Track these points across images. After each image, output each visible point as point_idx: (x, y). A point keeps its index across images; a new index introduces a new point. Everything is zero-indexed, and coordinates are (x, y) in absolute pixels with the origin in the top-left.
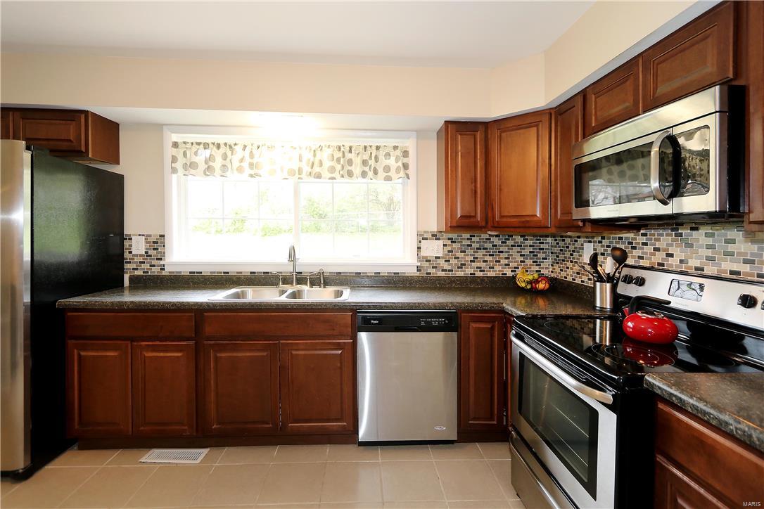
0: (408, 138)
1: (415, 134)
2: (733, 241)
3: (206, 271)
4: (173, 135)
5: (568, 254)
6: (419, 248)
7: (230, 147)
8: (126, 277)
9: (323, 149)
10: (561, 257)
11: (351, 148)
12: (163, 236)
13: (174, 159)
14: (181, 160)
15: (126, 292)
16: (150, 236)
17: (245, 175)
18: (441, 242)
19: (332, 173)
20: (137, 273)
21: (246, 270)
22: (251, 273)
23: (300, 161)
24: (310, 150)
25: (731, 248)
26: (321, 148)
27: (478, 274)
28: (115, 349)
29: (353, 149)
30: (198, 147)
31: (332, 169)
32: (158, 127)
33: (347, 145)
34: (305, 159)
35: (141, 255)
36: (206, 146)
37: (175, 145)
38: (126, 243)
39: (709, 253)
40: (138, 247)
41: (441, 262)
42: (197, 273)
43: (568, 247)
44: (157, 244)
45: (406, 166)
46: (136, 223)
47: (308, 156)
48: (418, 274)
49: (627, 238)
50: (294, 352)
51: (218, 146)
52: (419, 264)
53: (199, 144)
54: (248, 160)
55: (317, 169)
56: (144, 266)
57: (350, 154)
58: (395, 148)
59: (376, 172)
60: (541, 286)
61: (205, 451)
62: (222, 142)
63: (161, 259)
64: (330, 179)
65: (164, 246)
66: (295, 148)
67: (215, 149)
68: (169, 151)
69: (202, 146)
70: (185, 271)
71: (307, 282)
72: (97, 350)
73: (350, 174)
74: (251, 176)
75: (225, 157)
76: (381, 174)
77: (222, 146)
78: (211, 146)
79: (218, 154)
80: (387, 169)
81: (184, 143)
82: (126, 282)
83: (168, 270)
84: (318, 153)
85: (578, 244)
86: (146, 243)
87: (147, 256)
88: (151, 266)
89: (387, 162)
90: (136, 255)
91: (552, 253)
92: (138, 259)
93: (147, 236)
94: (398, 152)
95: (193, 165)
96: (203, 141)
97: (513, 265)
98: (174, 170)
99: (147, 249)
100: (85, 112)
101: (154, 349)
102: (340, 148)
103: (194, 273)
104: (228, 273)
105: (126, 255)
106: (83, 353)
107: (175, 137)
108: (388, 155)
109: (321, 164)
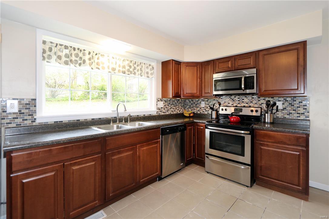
0: (154, 62)
1: (156, 61)
2: (244, 99)
3: (65, 120)
4: (44, 36)
5: (194, 105)
6: (157, 104)
7: (82, 51)
9: (125, 61)
10: (192, 106)
11: (136, 62)
12: (35, 100)
13: (44, 51)
16: (23, 99)
18: (163, 102)
19: (128, 72)
20: (12, 126)
24: (120, 60)
25: (243, 101)
27: (172, 113)
29: (136, 63)
30: (60, 47)
34: (118, 64)
35: (14, 113)
36: (66, 47)
37: (44, 42)
39: (239, 102)
41: (163, 109)
42: (59, 122)
43: (195, 103)
44: (30, 105)
48: (157, 114)
49: (216, 100)
51: (74, 49)
52: (157, 111)
53: (61, 45)
56: (17, 120)
57: (135, 65)
58: (150, 65)
60: (192, 115)
62: (76, 47)
63: (32, 115)
64: (127, 74)
65: (35, 106)
67: (72, 50)
68: (40, 46)
69: (63, 47)
70: (51, 121)
75: (77, 56)
77: (76, 49)
78: (69, 48)
79: (74, 53)
80: (147, 73)
81: (51, 43)
83: (38, 121)
85: (199, 102)
86: (20, 104)
87: (20, 113)
88: (23, 120)
89: (147, 70)
90: (10, 113)
91: (188, 105)
92: (11, 116)
93: (20, 99)
94: (151, 67)
95: (60, 57)
96: (64, 44)
97: (180, 109)
98: (44, 58)
99: (19, 109)
101: (80, 163)
103: (57, 122)
104: (79, 120)
106: (25, 181)
107: (45, 38)
108: (148, 67)
109: (125, 67)
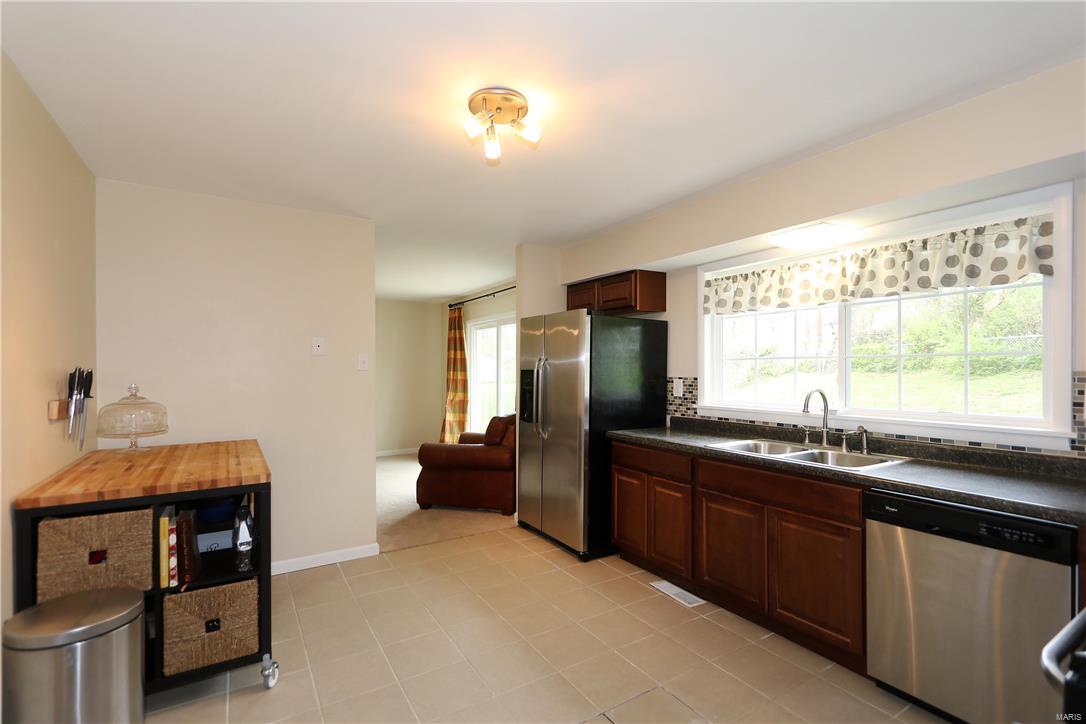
0: (1053, 198)
3: (733, 417)
4: (706, 274)
6: (1078, 405)
7: (759, 275)
8: (668, 418)
9: (878, 253)
11: (925, 242)
12: (696, 379)
13: (707, 299)
14: (713, 299)
15: (668, 432)
16: (687, 379)
17: (772, 307)
19: (891, 286)
20: (678, 415)
21: (773, 421)
22: (778, 424)
23: (844, 275)
24: (857, 259)
26: (874, 253)
28: (638, 478)
29: (929, 244)
30: (727, 281)
31: (892, 281)
32: (692, 270)
33: (918, 239)
34: (849, 273)
35: (680, 398)
36: (735, 279)
37: (708, 284)
38: (670, 385)
40: (678, 389)
42: (724, 419)
44: (692, 386)
45: (1043, 253)
46: (676, 368)
47: (853, 268)
48: (1075, 454)
50: (784, 524)
51: (746, 277)
52: (1075, 436)
53: (728, 278)
54: (776, 286)
55: (866, 284)
56: (683, 408)
57: (925, 253)
58: (1020, 223)
59: (973, 272)
61: (702, 602)
62: (749, 272)
63: (694, 403)
64: (888, 295)
65: (697, 389)
66: (835, 261)
67: (742, 281)
68: (703, 291)
69: (731, 280)
70: (714, 416)
71: (842, 442)
72: (629, 477)
73: (924, 283)
74: (780, 306)
75: (753, 288)
76: (987, 273)
77: (750, 276)
78: (739, 278)
79: (746, 286)
80: (999, 263)
81: (716, 280)
82: (668, 423)
84: (869, 261)
86: (684, 386)
87: (684, 399)
88: (687, 409)
89: (1002, 252)
90: (676, 398)
92: (678, 401)
93: (685, 379)
94: (1028, 229)
95: (720, 303)
96: (731, 275)
98: (706, 311)
99: (684, 392)
100: (634, 271)
101: (663, 485)
102: (906, 248)
103: (722, 419)
104: (754, 422)
105: (670, 397)
106: (621, 477)
107: (709, 276)
108: (1002, 239)
109: (873, 275)
